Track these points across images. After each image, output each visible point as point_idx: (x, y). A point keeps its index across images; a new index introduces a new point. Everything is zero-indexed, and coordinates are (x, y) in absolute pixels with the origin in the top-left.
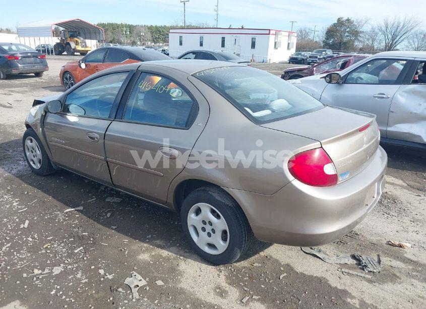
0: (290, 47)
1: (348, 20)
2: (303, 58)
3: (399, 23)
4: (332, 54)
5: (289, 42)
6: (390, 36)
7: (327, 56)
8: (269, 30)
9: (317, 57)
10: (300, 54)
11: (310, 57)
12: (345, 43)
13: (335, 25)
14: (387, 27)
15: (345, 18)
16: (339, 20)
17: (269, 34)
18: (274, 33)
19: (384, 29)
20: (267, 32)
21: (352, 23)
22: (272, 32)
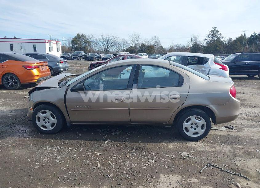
0: (58, 50)
1: (83, 35)
2: (69, 56)
3: (109, 38)
4: (84, 54)
5: (57, 47)
6: (106, 44)
7: (82, 55)
8: (45, 40)
9: (77, 56)
10: (66, 54)
11: (73, 56)
12: (83, 48)
13: (75, 38)
14: (103, 39)
15: (81, 34)
16: (78, 35)
17: (45, 42)
18: (48, 42)
19: (102, 40)
20: (44, 41)
21: (85, 37)
22: (46, 41)
